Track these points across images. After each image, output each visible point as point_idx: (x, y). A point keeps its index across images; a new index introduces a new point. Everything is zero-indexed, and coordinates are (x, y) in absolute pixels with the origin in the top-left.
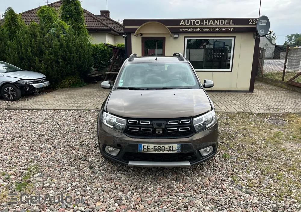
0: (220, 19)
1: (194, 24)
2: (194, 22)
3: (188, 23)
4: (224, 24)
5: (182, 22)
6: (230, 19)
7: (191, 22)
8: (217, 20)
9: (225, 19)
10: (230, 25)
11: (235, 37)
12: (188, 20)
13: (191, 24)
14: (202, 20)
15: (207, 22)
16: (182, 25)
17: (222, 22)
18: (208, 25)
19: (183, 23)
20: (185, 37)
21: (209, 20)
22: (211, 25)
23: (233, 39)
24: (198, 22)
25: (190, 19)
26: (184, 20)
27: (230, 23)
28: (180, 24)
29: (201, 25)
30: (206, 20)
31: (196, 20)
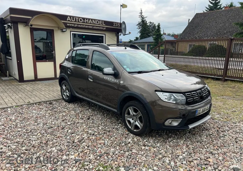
0: (96, 20)
1: (78, 22)
2: (78, 19)
3: (73, 20)
4: (99, 24)
5: (68, 18)
6: (103, 21)
7: (76, 19)
8: (94, 20)
9: (99, 20)
10: (103, 25)
11: (105, 34)
12: (73, 17)
13: (76, 21)
14: (84, 19)
15: (88, 21)
16: (69, 21)
17: (98, 22)
18: (89, 23)
19: (70, 19)
20: (71, 31)
21: (89, 19)
22: (90, 23)
23: (104, 35)
24: (81, 20)
25: (75, 17)
26: (70, 17)
27: (102, 23)
28: (67, 20)
29: (83, 22)
30: (87, 19)
31: (79, 18)
